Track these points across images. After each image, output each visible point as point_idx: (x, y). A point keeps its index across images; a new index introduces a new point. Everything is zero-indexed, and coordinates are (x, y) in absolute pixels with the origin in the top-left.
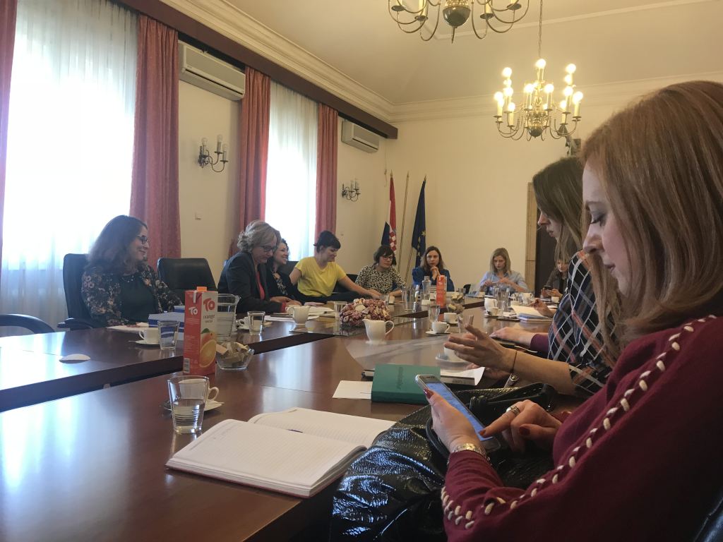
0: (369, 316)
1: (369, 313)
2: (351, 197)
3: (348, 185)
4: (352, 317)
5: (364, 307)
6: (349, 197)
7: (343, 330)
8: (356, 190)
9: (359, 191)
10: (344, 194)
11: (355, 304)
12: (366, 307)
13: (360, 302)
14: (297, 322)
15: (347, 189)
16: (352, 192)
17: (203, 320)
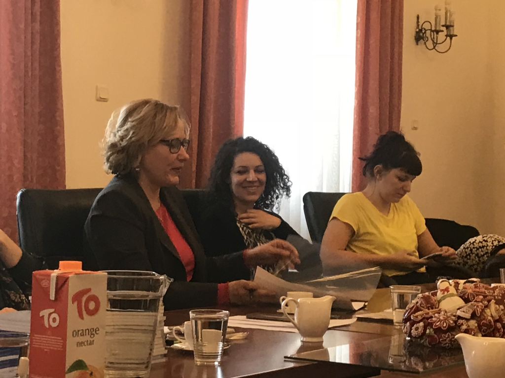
0: (473, 323)
1: (473, 316)
2: (435, 44)
3: (428, 19)
4: (431, 325)
5: (461, 302)
6: (430, 44)
7: (411, 354)
8: (447, 27)
9: (455, 31)
10: (419, 37)
11: (439, 294)
12: (467, 301)
13: (452, 290)
14: (304, 333)
15: (427, 26)
16: (437, 32)
17: (71, 341)
